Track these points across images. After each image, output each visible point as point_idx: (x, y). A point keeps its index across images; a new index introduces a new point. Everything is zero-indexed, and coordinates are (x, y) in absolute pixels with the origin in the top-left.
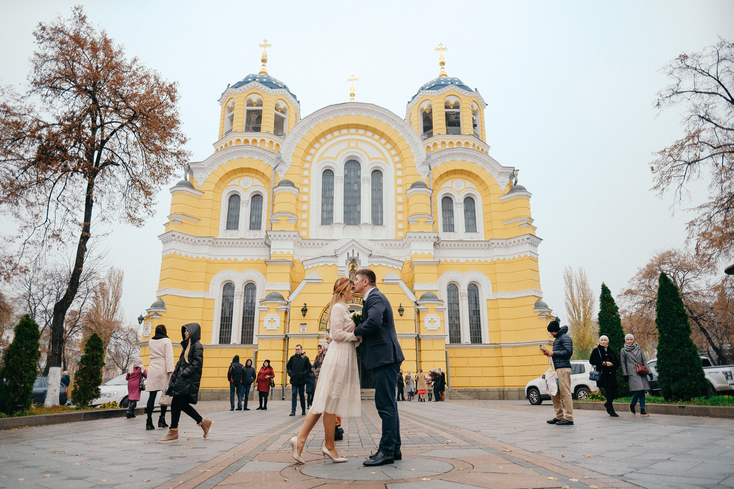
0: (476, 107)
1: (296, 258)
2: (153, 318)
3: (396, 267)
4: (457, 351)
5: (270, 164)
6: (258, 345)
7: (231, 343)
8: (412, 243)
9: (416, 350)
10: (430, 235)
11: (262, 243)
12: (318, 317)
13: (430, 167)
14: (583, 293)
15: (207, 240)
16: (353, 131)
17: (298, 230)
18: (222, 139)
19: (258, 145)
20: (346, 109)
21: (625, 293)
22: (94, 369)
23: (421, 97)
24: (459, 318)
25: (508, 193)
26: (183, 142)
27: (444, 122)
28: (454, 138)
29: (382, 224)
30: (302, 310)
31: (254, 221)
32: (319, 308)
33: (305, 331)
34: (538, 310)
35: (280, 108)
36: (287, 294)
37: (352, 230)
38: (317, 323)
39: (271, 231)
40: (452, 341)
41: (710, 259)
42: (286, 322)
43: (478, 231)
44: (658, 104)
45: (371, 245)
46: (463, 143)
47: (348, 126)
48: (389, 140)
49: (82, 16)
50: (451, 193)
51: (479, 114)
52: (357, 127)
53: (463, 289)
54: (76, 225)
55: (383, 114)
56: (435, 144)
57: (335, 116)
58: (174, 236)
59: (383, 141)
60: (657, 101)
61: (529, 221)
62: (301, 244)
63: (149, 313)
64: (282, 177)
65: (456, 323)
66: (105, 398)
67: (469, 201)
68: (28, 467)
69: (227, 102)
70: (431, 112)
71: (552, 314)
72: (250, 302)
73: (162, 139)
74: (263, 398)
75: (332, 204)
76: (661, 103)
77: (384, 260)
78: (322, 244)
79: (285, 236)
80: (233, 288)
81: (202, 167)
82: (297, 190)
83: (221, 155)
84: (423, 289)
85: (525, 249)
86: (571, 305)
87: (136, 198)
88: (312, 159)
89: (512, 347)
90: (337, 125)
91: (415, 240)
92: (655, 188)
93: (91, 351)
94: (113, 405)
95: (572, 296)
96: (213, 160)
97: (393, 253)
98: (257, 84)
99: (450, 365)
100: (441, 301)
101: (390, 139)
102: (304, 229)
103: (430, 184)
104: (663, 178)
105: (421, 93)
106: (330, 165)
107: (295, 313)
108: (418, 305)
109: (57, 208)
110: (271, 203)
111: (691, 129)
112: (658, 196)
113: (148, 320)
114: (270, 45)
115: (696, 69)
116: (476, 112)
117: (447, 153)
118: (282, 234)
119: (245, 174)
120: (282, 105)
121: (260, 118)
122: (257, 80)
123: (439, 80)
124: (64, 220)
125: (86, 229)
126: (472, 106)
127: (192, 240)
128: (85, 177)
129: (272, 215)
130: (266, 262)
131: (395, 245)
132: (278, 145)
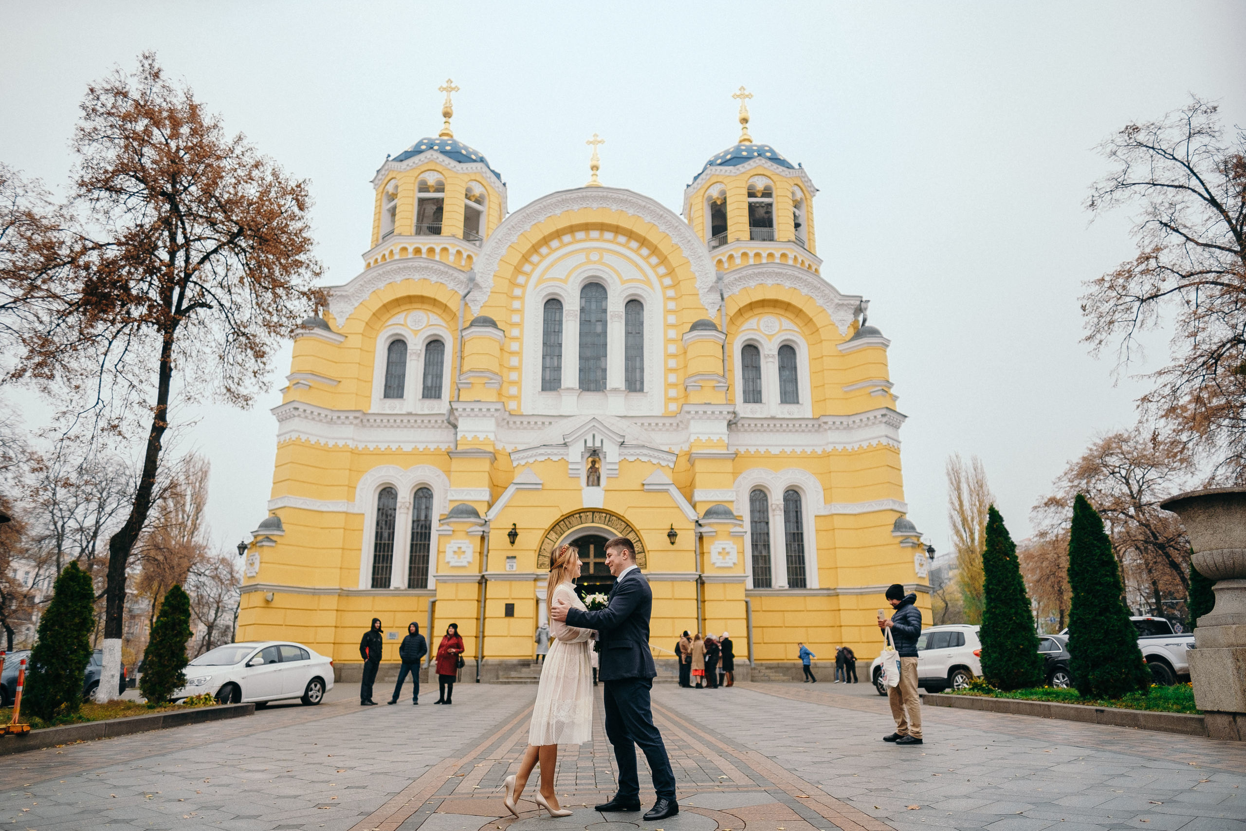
0: (799, 195)
1: (499, 446)
2: (263, 546)
3: (664, 463)
4: (764, 602)
5: (456, 289)
6: (435, 590)
7: (392, 587)
8: (692, 422)
9: (697, 600)
10: (721, 408)
11: (443, 421)
12: (535, 545)
13: (722, 295)
14: (979, 501)
15: (351, 416)
16: (594, 234)
17: (504, 399)
18: (377, 246)
19: (437, 258)
20: (584, 198)
21: (1046, 504)
22: (175, 643)
23: (708, 177)
24: (769, 546)
25: (852, 339)
26: (317, 275)
27: (746, 219)
28: (764, 248)
29: (641, 390)
30: (509, 535)
31: (429, 384)
32: (537, 531)
33: (514, 569)
34: (899, 534)
35: (474, 196)
36: (485, 507)
37: (592, 398)
38: (533, 557)
39: (458, 401)
40: (757, 584)
41: (1183, 449)
42: (483, 554)
43: (800, 402)
44: (1092, 204)
45: (622, 426)
46: (778, 255)
47: (587, 227)
48: (654, 250)
49: (156, 70)
50: (757, 338)
51: (804, 206)
52: (602, 227)
53: (776, 499)
54: (145, 410)
55: (645, 207)
56: (731, 257)
57: (566, 209)
58: (296, 409)
59: (645, 251)
60: (1090, 198)
61: (886, 386)
62: (508, 423)
63: (255, 537)
64: (476, 311)
65: (764, 553)
66: (193, 687)
67: (787, 351)
69: (386, 184)
70: (724, 202)
71: (922, 540)
72: (423, 518)
73: (286, 269)
74: (446, 685)
75: (560, 356)
76: (1098, 202)
77: (645, 451)
78: (543, 423)
79: (480, 410)
80: (395, 497)
81: (344, 293)
82: (501, 334)
83: (375, 274)
84: (709, 499)
85: (878, 433)
86: (959, 519)
87: (240, 361)
88: (527, 282)
89: (857, 594)
90: (568, 224)
91: (697, 417)
92: (1089, 338)
93: (172, 614)
94: (206, 699)
95: (961, 504)
96: (362, 283)
97: (662, 439)
98: (436, 155)
99: (753, 623)
100: (739, 518)
101: (656, 248)
102: (512, 397)
103: (722, 323)
104: (1101, 323)
105: (708, 171)
106: (557, 291)
107: (498, 538)
108: (700, 525)
109: (115, 383)
110: (459, 354)
111: (1146, 242)
112: (1091, 354)
113: (254, 549)
114: (457, 89)
115: (1153, 148)
116: (799, 202)
117: (750, 272)
118: (477, 406)
119: (415, 306)
120: (477, 190)
121: (439, 210)
122: (436, 148)
123: (738, 149)
124: (128, 404)
125: (161, 415)
126: (793, 193)
127: (326, 416)
128: (159, 331)
129: (460, 375)
130: (449, 454)
131: (664, 424)
132: (469, 257)
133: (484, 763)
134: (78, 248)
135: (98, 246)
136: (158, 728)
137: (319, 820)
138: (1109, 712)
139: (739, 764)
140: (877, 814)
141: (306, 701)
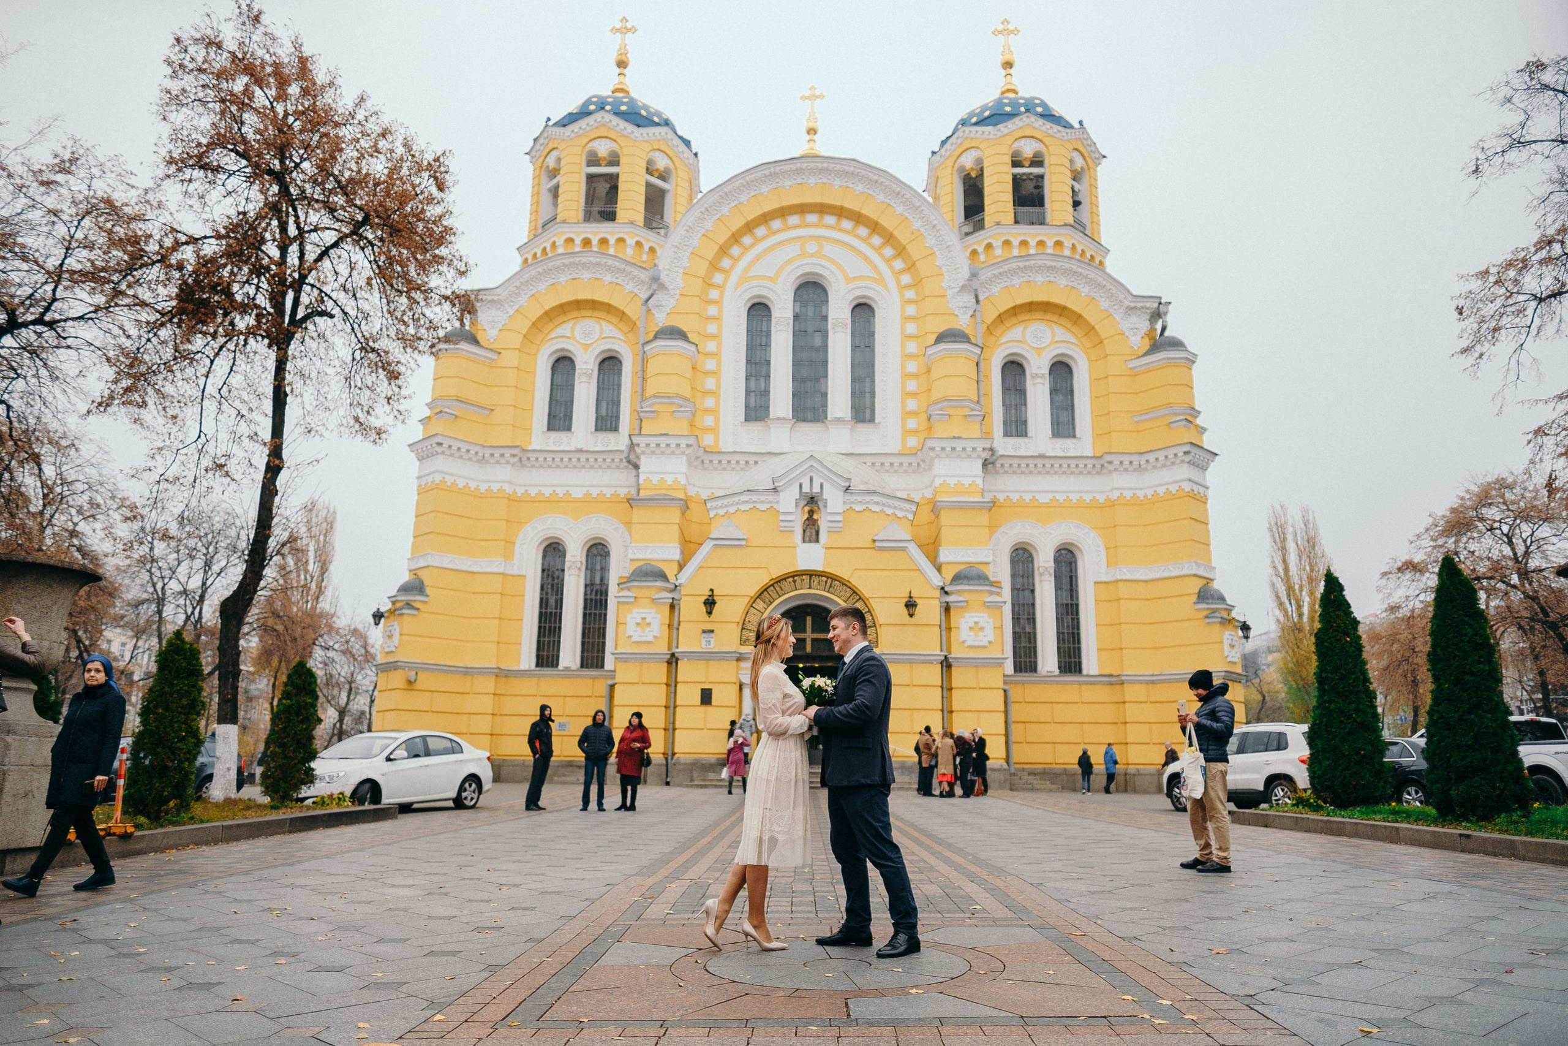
0: (1079, 163)
1: (692, 492)
2: (402, 614)
3: (900, 514)
4: (1027, 691)
5: (636, 291)
6: (614, 671)
7: (560, 667)
8: (937, 461)
9: (942, 687)
10: (974, 444)
11: (621, 460)
12: (738, 616)
13: (977, 296)
14: (1311, 565)
15: (507, 453)
16: (812, 218)
17: (697, 432)
18: (535, 236)
19: (612, 251)
20: (798, 171)
21: (1400, 570)
22: (301, 731)
23: (959, 141)
24: (1034, 620)
25: (1146, 354)
26: (462, 273)
27: (1009, 197)
28: (1031, 233)
29: (872, 420)
30: (705, 603)
31: (603, 413)
32: (740, 599)
33: (712, 646)
34: (1204, 606)
35: (657, 170)
36: (674, 568)
37: (809, 430)
38: (736, 631)
39: (640, 434)
40: (1019, 668)
42: (673, 627)
43: (1078, 435)
44: (1477, 170)
45: (848, 467)
46: (1050, 243)
47: (802, 209)
48: (889, 238)
49: (255, 12)
50: (1023, 352)
51: (1086, 179)
52: (822, 209)
53: (1044, 561)
54: (257, 445)
55: (876, 182)
56: (989, 246)
57: (774, 185)
58: (440, 444)
59: (877, 240)
60: (1474, 162)
61: (1190, 415)
62: (703, 462)
63: (394, 603)
64: (661, 319)
65: (1028, 629)
66: (324, 784)
67: (1061, 369)
68: (238, 941)
69: (546, 157)
70: (982, 175)
71: (1234, 614)
72: (598, 581)
73: (422, 267)
74: (629, 788)
75: (768, 377)
76: (1485, 166)
77: (876, 499)
78: (747, 463)
79: (668, 445)
80: (563, 555)
81: (496, 298)
82: (693, 348)
83: (533, 273)
84: (958, 560)
85: (1178, 475)
86: (1283, 588)
87: (370, 385)
88: (726, 281)
89: (1148, 683)
90: (778, 206)
91: (943, 455)
92: (1465, 351)
93: (296, 695)
94: (340, 799)
95: (1286, 570)
96: (518, 284)
97: (897, 483)
98: (608, 117)
99: (1013, 717)
100: (997, 585)
101: (891, 235)
102: (707, 430)
103: (977, 333)
104: (1482, 331)
105: (959, 133)
106: (763, 292)
107: (691, 608)
108: (946, 593)
109: (220, 411)
110: (640, 375)
111: (1549, 221)
112: (1468, 372)
113: (392, 618)
114: (633, 30)
116: (1079, 173)
117: (1014, 265)
118: (663, 441)
119: (584, 313)
120: (661, 163)
121: (614, 189)
122: (608, 108)
123: (999, 103)
124: (236, 438)
125: (276, 452)
126: (1072, 161)
127: (477, 453)
128: (270, 346)
129: (642, 401)
130: (630, 501)
131: (901, 464)
132: (652, 250)
133: (678, 883)
134: (168, 242)
135: (193, 240)
136: (284, 833)
137: (479, 946)
138: (1477, 838)
139: (993, 891)
140: (1173, 957)
141: (459, 803)
